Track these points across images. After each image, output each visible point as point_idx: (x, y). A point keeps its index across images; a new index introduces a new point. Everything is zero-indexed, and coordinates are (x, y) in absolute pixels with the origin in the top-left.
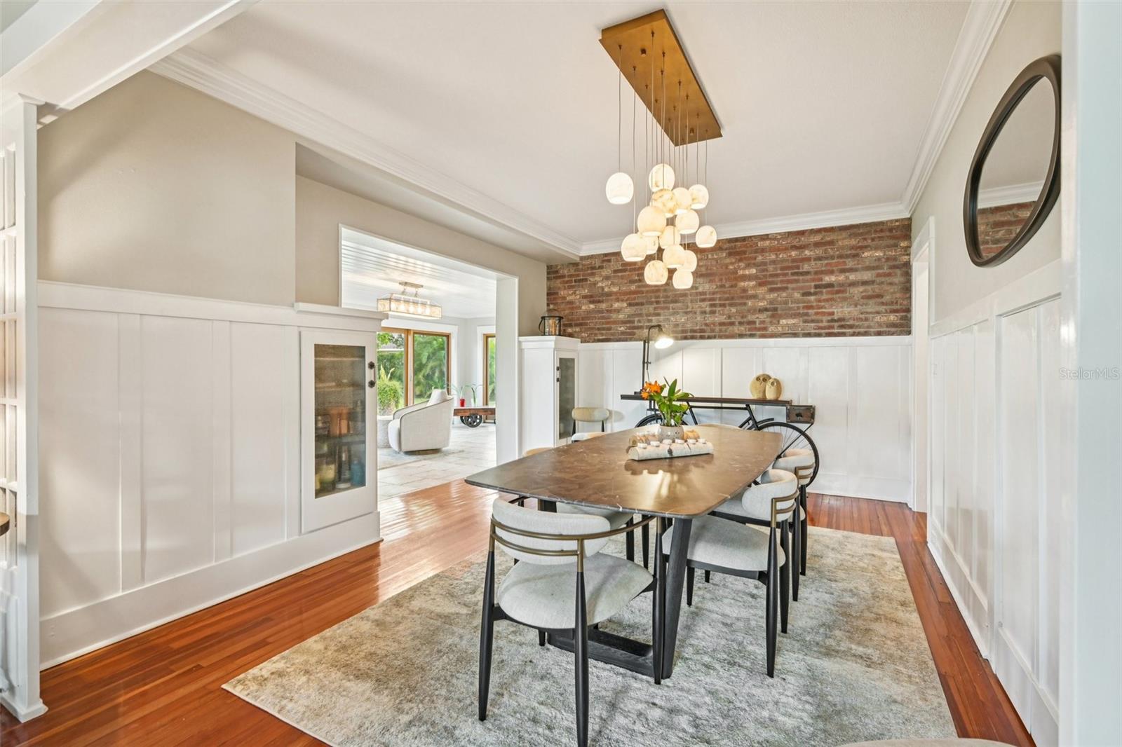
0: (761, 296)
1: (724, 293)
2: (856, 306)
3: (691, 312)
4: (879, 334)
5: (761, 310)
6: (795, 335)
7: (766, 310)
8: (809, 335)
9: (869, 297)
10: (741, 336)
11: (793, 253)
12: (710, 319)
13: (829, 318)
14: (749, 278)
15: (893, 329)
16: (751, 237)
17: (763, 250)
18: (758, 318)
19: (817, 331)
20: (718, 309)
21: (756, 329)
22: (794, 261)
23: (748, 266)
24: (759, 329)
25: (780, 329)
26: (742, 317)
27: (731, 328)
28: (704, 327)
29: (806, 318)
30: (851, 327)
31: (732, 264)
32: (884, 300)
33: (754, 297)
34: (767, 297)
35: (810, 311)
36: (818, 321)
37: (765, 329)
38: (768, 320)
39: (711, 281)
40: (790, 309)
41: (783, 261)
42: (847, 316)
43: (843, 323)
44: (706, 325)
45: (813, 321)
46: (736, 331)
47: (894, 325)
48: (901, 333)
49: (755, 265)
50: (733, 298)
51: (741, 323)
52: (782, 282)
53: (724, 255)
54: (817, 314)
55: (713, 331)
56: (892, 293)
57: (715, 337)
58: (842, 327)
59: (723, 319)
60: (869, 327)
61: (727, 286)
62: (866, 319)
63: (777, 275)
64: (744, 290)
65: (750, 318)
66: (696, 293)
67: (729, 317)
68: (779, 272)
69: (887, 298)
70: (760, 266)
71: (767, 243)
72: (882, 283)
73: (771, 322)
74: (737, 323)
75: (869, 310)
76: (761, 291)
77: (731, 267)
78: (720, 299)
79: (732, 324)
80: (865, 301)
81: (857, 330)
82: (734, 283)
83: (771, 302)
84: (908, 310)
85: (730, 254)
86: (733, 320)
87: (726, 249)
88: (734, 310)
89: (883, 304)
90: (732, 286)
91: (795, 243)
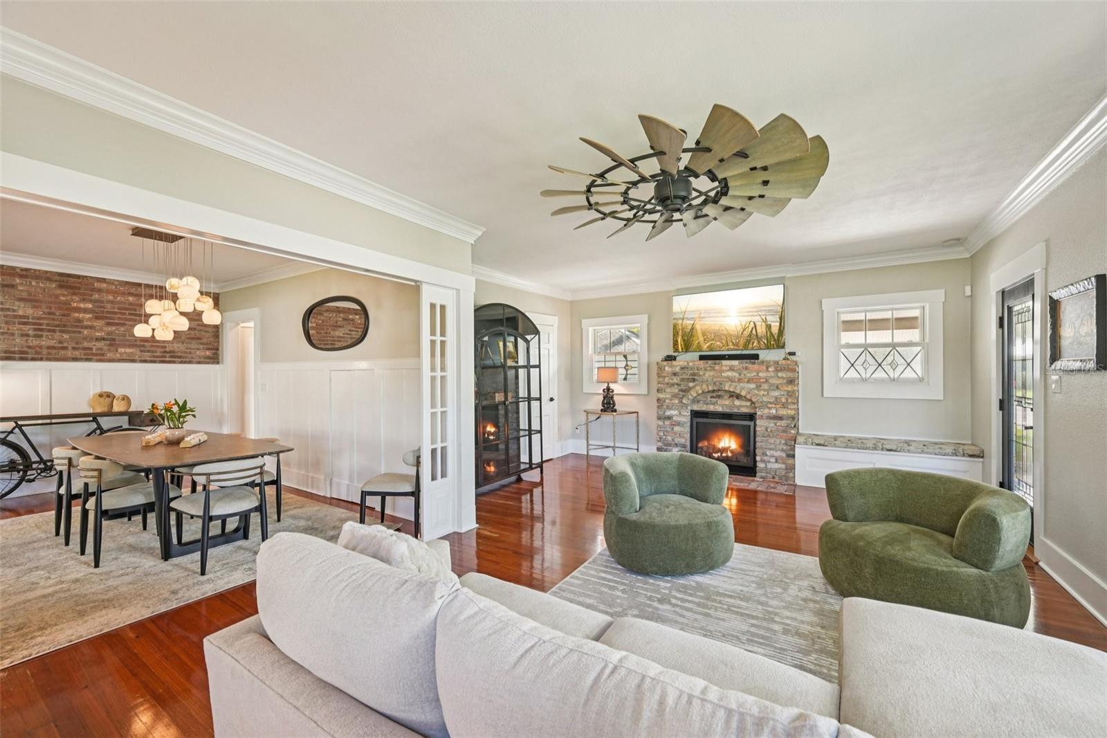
0: (98, 328)
1: (53, 319)
2: (183, 343)
3: (6, 333)
4: (199, 363)
5: (97, 339)
6: (133, 361)
7: (104, 339)
8: (145, 361)
9: (192, 339)
10: (75, 359)
11: (131, 299)
12: (35, 342)
13: (163, 350)
14: (85, 311)
15: (208, 360)
16: (86, 277)
17: (100, 291)
18: (94, 345)
19: (152, 359)
20: (45, 334)
21: (93, 354)
22: (131, 304)
23: (84, 300)
24: (97, 355)
25: (118, 355)
26: (77, 343)
27: (62, 352)
28: (25, 349)
29: (142, 348)
30: (180, 357)
31: (64, 295)
32: (202, 341)
33: (91, 327)
34: (105, 329)
35: (146, 344)
36: (153, 352)
37: (103, 355)
38: (106, 348)
39: (34, 307)
40: (128, 340)
41: (121, 302)
42: (176, 349)
43: (173, 354)
44: (29, 347)
45: (149, 351)
46: (70, 355)
47: (209, 358)
48: (213, 363)
49: (91, 301)
50: (65, 326)
51: (74, 348)
52: (119, 318)
53: (54, 286)
54: (152, 346)
55: (37, 353)
56: (208, 338)
57: (41, 359)
58: (171, 357)
59: (52, 343)
60: (192, 358)
61: (57, 314)
62: (190, 353)
63: (115, 313)
64: (79, 320)
65: (86, 344)
66: (14, 315)
67: (61, 342)
68: (116, 310)
69: (205, 340)
70: (96, 302)
71: (104, 285)
72: (201, 330)
73: (109, 350)
74: (70, 348)
75: (192, 347)
76: (98, 323)
77: (62, 298)
78: (48, 325)
79: (65, 348)
80: (187, 340)
81: (184, 360)
82: (66, 312)
83: (109, 333)
84: (218, 349)
85: (61, 287)
86: (65, 345)
87: (56, 281)
88: (66, 336)
89: (201, 344)
90: (64, 315)
91: (133, 290)
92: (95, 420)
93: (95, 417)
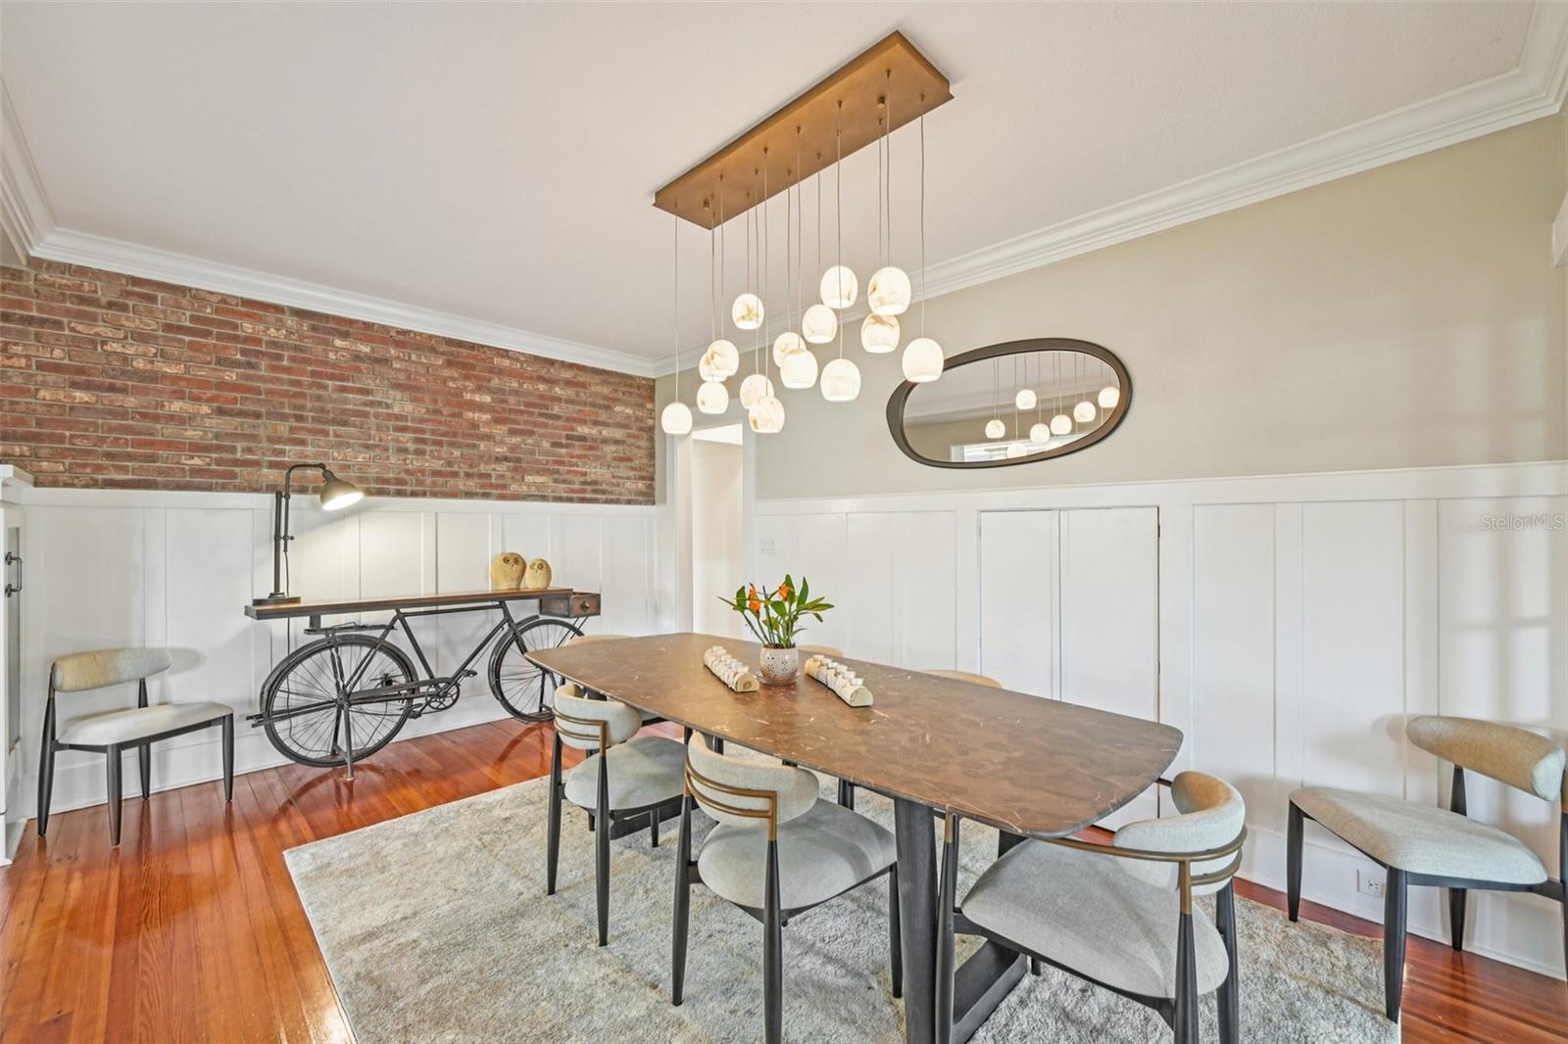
0: (498, 438)
1: (440, 422)
2: (609, 467)
3: (378, 446)
4: (629, 502)
5: (499, 459)
6: (544, 498)
7: (506, 459)
8: (559, 499)
9: (621, 459)
10: (469, 495)
11: (542, 387)
12: (414, 463)
13: (582, 479)
14: (481, 408)
15: (641, 498)
16: (483, 346)
17: (501, 372)
18: (494, 470)
19: (569, 495)
20: (428, 448)
21: (492, 486)
22: (541, 397)
23: (479, 389)
24: (497, 487)
25: (525, 488)
26: (471, 466)
27: (452, 481)
28: (403, 475)
29: (556, 476)
30: (604, 492)
31: (453, 379)
32: (632, 464)
33: (488, 437)
34: (508, 440)
35: (561, 468)
36: (570, 483)
37: (504, 487)
38: (508, 474)
39: (415, 400)
40: (537, 462)
41: (528, 393)
42: (600, 479)
43: (595, 487)
44: (408, 472)
45: (564, 481)
46: (461, 487)
47: (642, 494)
48: (647, 503)
49: (490, 391)
50: (455, 435)
51: (468, 475)
52: (526, 422)
53: (440, 362)
54: (569, 472)
55: (420, 483)
56: (641, 457)
57: (424, 494)
58: (595, 491)
59: (438, 465)
60: (621, 494)
61: (445, 413)
62: (618, 485)
63: (521, 412)
64: (474, 425)
65: (483, 468)
66: (387, 414)
67: (449, 464)
68: (522, 408)
69: (636, 463)
70: (496, 393)
71: (506, 362)
72: (631, 445)
73: (513, 478)
74: (462, 475)
75: (621, 475)
76: (499, 430)
77: (451, 384)
78: (433, 432)
79: (455, 475)
80: (616, 463)
81: (610, 497)
82: (457, 410)
83: (513, 448)
84: (652, 479)
85: (449, 364)
86: (456, 468)
87: (443, 354)
88: (457, 453)
89: (632, 468)
90: (453, 415)
91: (543, 372)
92: (502, 605)
93: (500, 600)
